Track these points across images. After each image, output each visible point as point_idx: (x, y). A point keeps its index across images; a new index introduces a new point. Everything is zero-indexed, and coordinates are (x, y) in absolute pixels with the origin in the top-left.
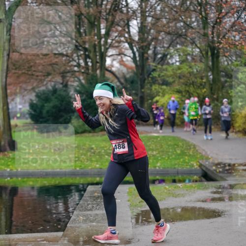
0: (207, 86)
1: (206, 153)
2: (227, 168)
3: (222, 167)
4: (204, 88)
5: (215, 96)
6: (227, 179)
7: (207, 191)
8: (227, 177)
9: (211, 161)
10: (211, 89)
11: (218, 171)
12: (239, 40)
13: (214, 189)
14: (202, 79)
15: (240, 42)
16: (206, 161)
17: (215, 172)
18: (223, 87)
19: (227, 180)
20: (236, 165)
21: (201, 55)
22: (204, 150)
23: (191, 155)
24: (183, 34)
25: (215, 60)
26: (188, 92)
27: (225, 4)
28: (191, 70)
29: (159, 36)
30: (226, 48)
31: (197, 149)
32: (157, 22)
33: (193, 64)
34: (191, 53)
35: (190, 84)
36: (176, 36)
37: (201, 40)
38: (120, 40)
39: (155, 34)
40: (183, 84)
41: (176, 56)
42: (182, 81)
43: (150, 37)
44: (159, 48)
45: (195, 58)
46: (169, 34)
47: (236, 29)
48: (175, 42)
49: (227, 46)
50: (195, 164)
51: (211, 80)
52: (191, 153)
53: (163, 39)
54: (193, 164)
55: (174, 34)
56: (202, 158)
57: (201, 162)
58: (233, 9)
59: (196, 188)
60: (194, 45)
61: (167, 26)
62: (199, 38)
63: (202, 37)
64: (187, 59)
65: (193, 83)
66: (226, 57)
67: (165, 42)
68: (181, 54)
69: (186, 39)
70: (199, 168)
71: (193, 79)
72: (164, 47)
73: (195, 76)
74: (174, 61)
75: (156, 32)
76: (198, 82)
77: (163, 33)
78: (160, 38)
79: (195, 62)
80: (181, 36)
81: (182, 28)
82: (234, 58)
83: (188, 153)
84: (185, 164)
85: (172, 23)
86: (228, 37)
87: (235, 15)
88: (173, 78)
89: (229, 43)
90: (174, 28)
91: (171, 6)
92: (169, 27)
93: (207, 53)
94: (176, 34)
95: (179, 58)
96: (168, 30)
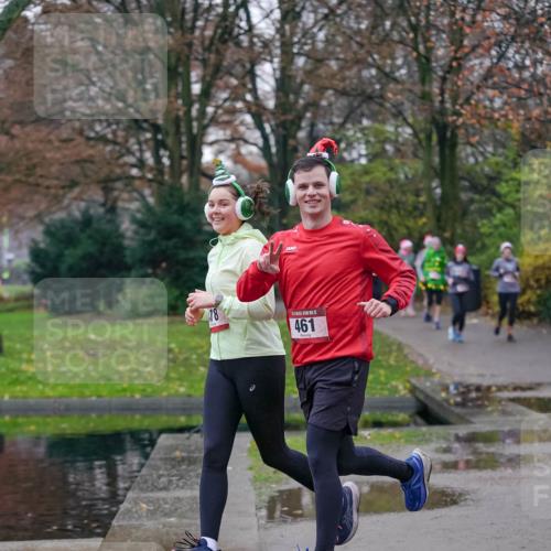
0: (429, 212)
1: (426, 361)
2: (474, 395)
4: (422, 215)
5: (447, 235)
6: (473, 420)
7: (426, 447)
8: (472, 415)
9: (436, 378)
10: (438, 219)
11: (452, 401)
12: (501, 109)
13: (442, 441)
14: (418, 195)
15: (503, 112)
16: (427, 380)
17: (445, 404)
18: (465, 213)
19: (471, 423)
20: (494, 389)
21: (416, 141)
22: (421, 355)
23: (390, 366)
24: (374, 95)
25: (447, 152)
26: (386, 223)
27: (469, 27)
28: (393, 176)
29: (321, 99)
30: (472, 126)
31: (406, 351)
32: (317, 68)
33: (397, 161)
34: (393, 138)
35: (391, 206)
36: (359, 99)
37: (416, 108)
38: (234, 107)
39: (312, 93)
40: (376, 206)
41: (359, 143)
42: (372, 199)
43: (301, 102)
44: (321, 126)
45: (403, 148)
46: (343, 93)
47: (494, 83)
48: (359, 111)
49: (474, 121)
50: (401, 387)
51: (437, 197)
52: (392, 362)
53: (330, 105)
54: (396, 387)
55: (354, 93)
56: (417, 372)
57: (414, 381)
58: (489, 38)
59: (402, 440)
60: (400, 118)
61: (338, 77)
62: (413, 103)
63: (418, 101)
64: (384, 151)
65: (398, 205)
66: (472, 145)
67: (336, 112)
68: (372, 139)
69: (381, 105)
70: (409, 396)
71: (398, 196)
72: (332, 123)
73: (402, 188)
74: (355, 155)
75: (316, 91)
76: (410, 202)
77: (330, 92)
78: (324, 103)
79: (402, 157)
80: (370, 98)
81: (374, 81)
82: (490, 149)
83: (384, 363)
84: (379, 387)
85: (349, 68)
86: (478, 102)
87: (493, 53)
88: (352, 193)
89: (479, 115)
90: (355, 81)
91: (348, 32)
92: (343, 79)
93: (429, 138)
94: (359, 95)
95: (367, 149)
96: (341, 85)
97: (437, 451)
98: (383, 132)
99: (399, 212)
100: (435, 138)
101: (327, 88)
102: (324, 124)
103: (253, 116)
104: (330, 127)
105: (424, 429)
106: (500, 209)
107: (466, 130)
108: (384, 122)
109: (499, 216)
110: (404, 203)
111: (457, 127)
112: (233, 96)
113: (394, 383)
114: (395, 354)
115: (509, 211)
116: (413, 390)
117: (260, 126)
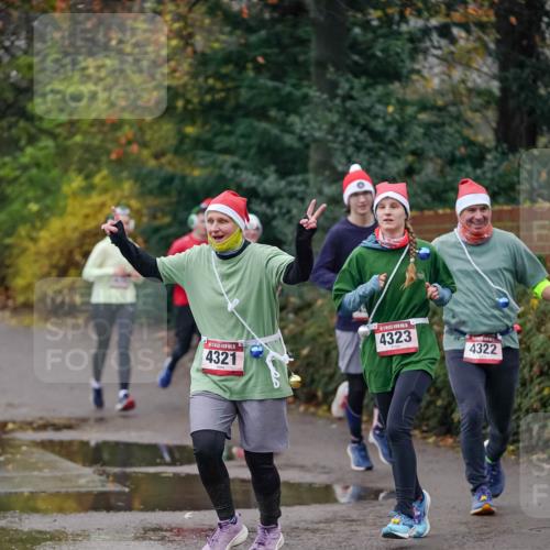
20: (10, 426)
106: (32, 140)
109: (29, 150)
115: (47, 142)
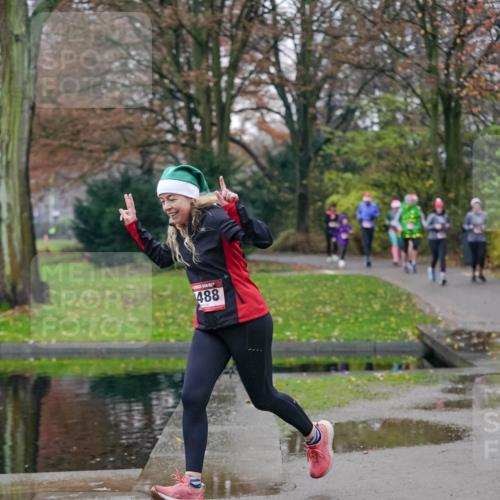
0: (436, 174)
1: (433, 309)
3: (466, 339)
4: (429, 177)
5: (452, 195)
6: (475, 363)
7: (433, 388)
8: (475, 359)
9: (442, 326)
10: (444, 180)
11: (456, 346)
13: (447, 383)
14: (425, 159)
16: (434, 327)
17: (450, 349)
18: (468, 176)
19: (475, 366)
21: (423, 110)
22: (428, 304)
23: (401, 314)
24: (386, 68)
25: (452, 120)
26: (396, 185)
27: (471, 7)
28: (403, 142)
29: (338, 72)
30: (475, 97)
31: (414, 301)
32: (334, 44)
33: (407, 129)
34: (403, 107)
35: (401, 170)
36: (372, 72)
37: (423, 80)
38: (260, 79)
39: (330, 66)
40: (387, 169)
41: (372, 112)
42: (384, 163)
43: (320, 74)
44: (337, 97)
45: (411, 116)
46: (358, 67)
47: (494, 58)
48: (371, 83)
49: (476, 93)
50: (410, 333)
51: (443, 161)
52: (402, 310)
53: (346, 77)
54: (406, 333)
55: (368, 67)
56: (424, 320)
57: (421, 328)
58: (489, 18)
59: (412, 382)
60: (410, 90)
61: (354, 52)
62: (421, 76)
63: (425, 74)
64: (395, 119)
65: (407, 168)
66: (474, 115)
67: (351, 84)
68: (384, 109)
69: (393, 78)
70: (417, 341)
71: (408, 160)
72: (347, 94)
73: (411, 153)
74: (368, 122)
75: (333, 64)
76: (418, 166)
77: (346, 66)
78: (341, 75)
79: (411, 125)
80: (382, 71)
81: (386, 55)
82: (490, 118)
83: (395, 311)
84: (390, 333)
85: (364, 45)
86: (479, 75)
87: (493, 31)
88: (366, 157)
89: (481, 87)
90: (369, 56)
91: (363, 11)
92: (358, 54)
93: (435, 107)
94: (373, 68)
95: (379, 117)
96: (356, 59)
97: (444, 391)
98: (394, 102)
99: (408, 175)
100: (441, 108)
101: (344, 63)
102: (341, 95)
103: (277, 87)
104: (346, 98)
105: (431, 371)
107: (469, 100)
108: (394, 93)
110: (412, 167)
111: (461, 98)
112: (259, 69)
113: (404, 330)
114: (405, 303)
116: (421, 336)
117: (283, 96)
